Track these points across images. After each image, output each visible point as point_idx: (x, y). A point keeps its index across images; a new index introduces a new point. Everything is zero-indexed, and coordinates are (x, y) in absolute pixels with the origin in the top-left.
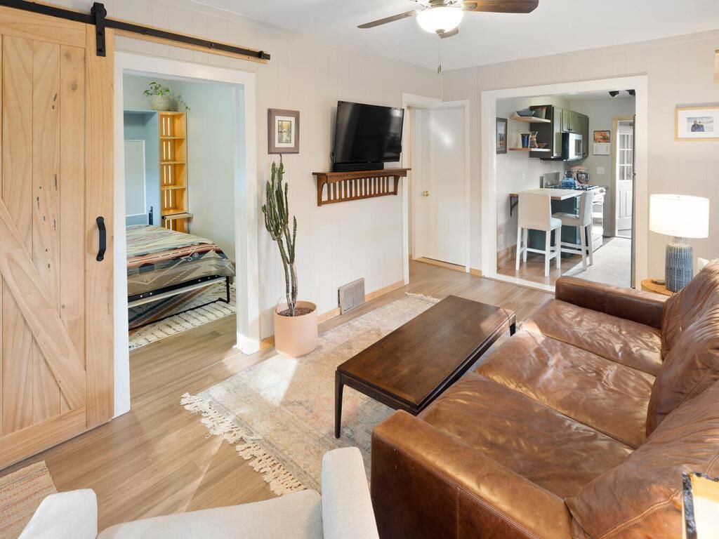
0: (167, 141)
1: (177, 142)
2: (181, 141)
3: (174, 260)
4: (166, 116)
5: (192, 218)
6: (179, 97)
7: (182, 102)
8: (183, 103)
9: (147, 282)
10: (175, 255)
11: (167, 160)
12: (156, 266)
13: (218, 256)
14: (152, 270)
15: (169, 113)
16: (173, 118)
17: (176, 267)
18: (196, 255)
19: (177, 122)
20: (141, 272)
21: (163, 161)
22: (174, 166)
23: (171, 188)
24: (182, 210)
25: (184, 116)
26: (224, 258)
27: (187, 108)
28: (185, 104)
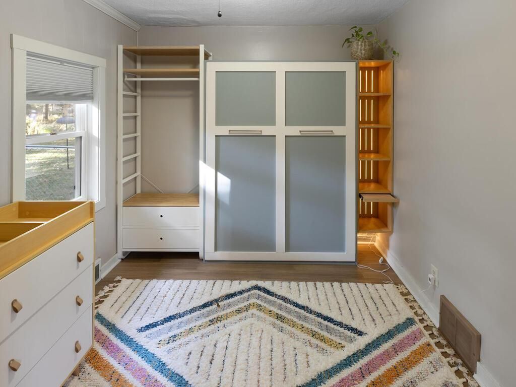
0: (369, 98)
1: (381, 100)
2: (385, 98)
4: (369, 69)
5: (398, 203)
8: (390, 49)
11: (369, 122)
16: (377, 70)
21: (363, 122)
23: (372, 156)
24: (386, 187)
25: (391, 65)
27: (394, 53)
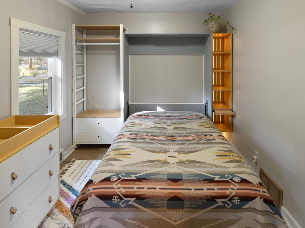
0: (219, 55)
1: (225, 56)
2: (228, 54)
3: (207, 200)
4: (219, 38)
5: (236, 115)
6: (228, 22)
7: (230, 25)
9: (175, 221)
10: (209, 193)
11: (219, 68)
12: (186, 203)
13: (267, 208)
14: (182, 207)
15: (221, 35)
16: (223, 38)
17: (210, 211)
18: (237, 201)
19: (226, 41)
20: (170, 207)
21: (215, 68)
22: (223, 73)
23: (221, 88)
24: (228, 106)
25: (231, 35)
26: (276, 214)
27: (233, 28)
28: (232, 26)
